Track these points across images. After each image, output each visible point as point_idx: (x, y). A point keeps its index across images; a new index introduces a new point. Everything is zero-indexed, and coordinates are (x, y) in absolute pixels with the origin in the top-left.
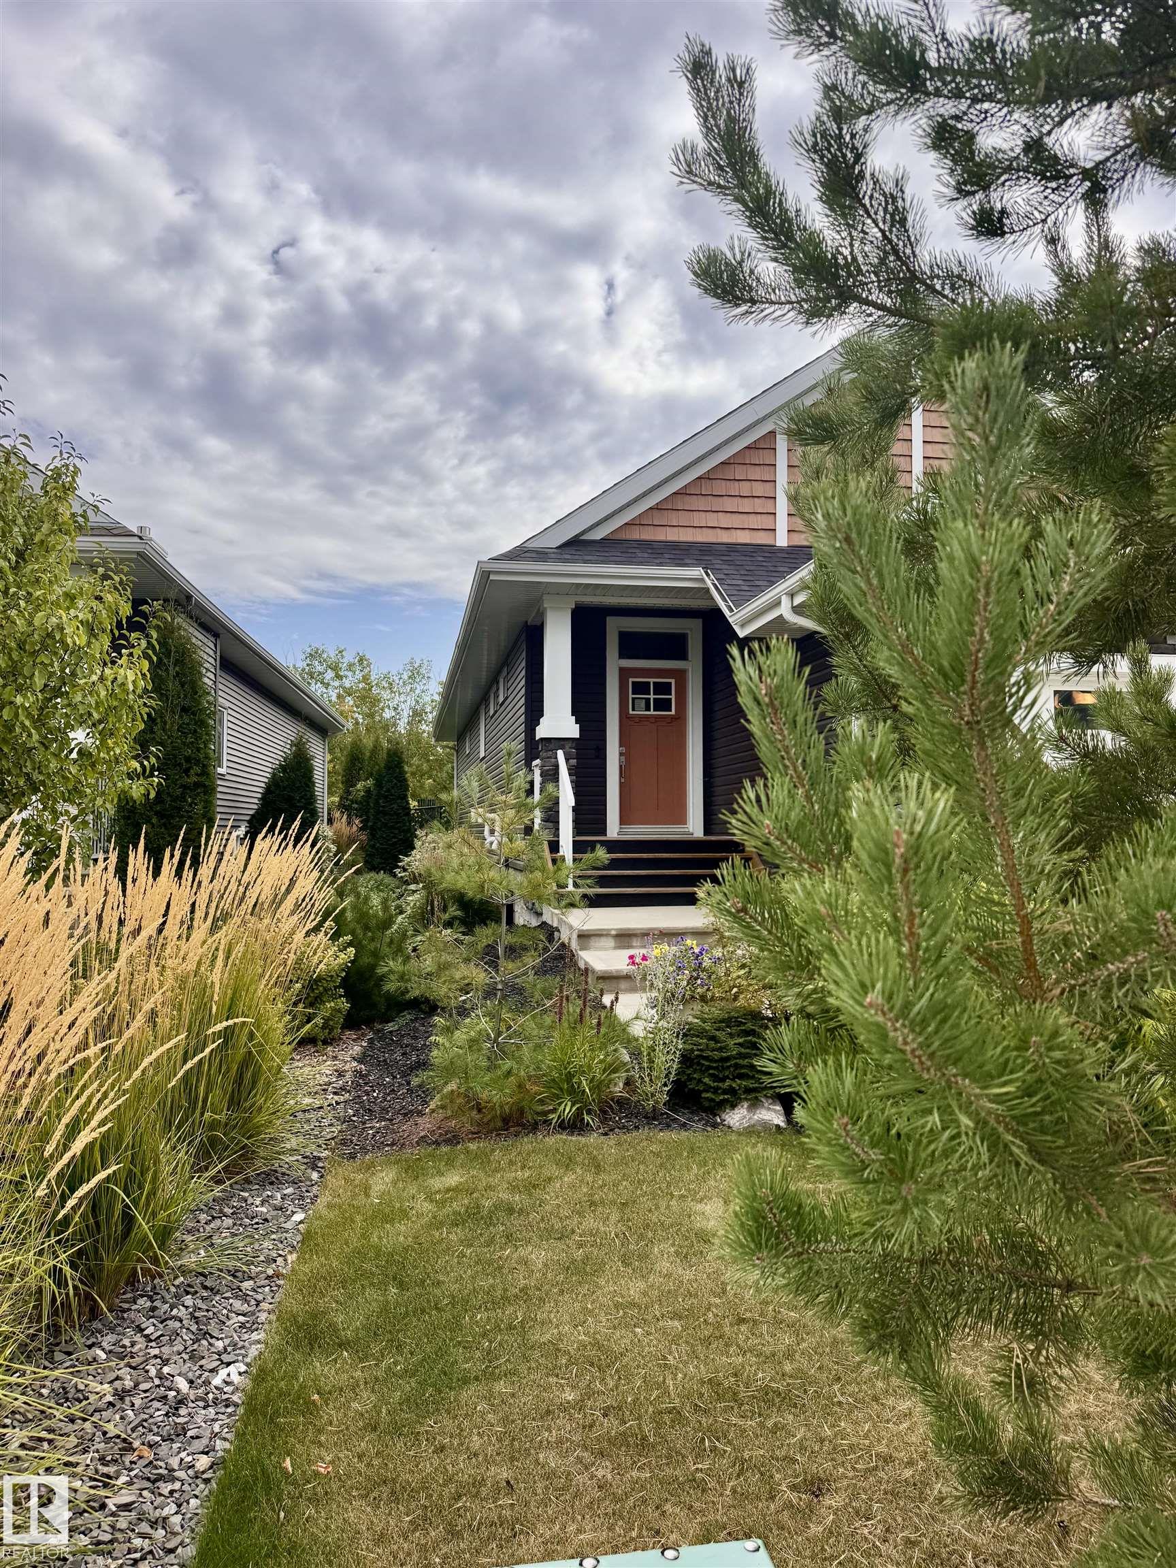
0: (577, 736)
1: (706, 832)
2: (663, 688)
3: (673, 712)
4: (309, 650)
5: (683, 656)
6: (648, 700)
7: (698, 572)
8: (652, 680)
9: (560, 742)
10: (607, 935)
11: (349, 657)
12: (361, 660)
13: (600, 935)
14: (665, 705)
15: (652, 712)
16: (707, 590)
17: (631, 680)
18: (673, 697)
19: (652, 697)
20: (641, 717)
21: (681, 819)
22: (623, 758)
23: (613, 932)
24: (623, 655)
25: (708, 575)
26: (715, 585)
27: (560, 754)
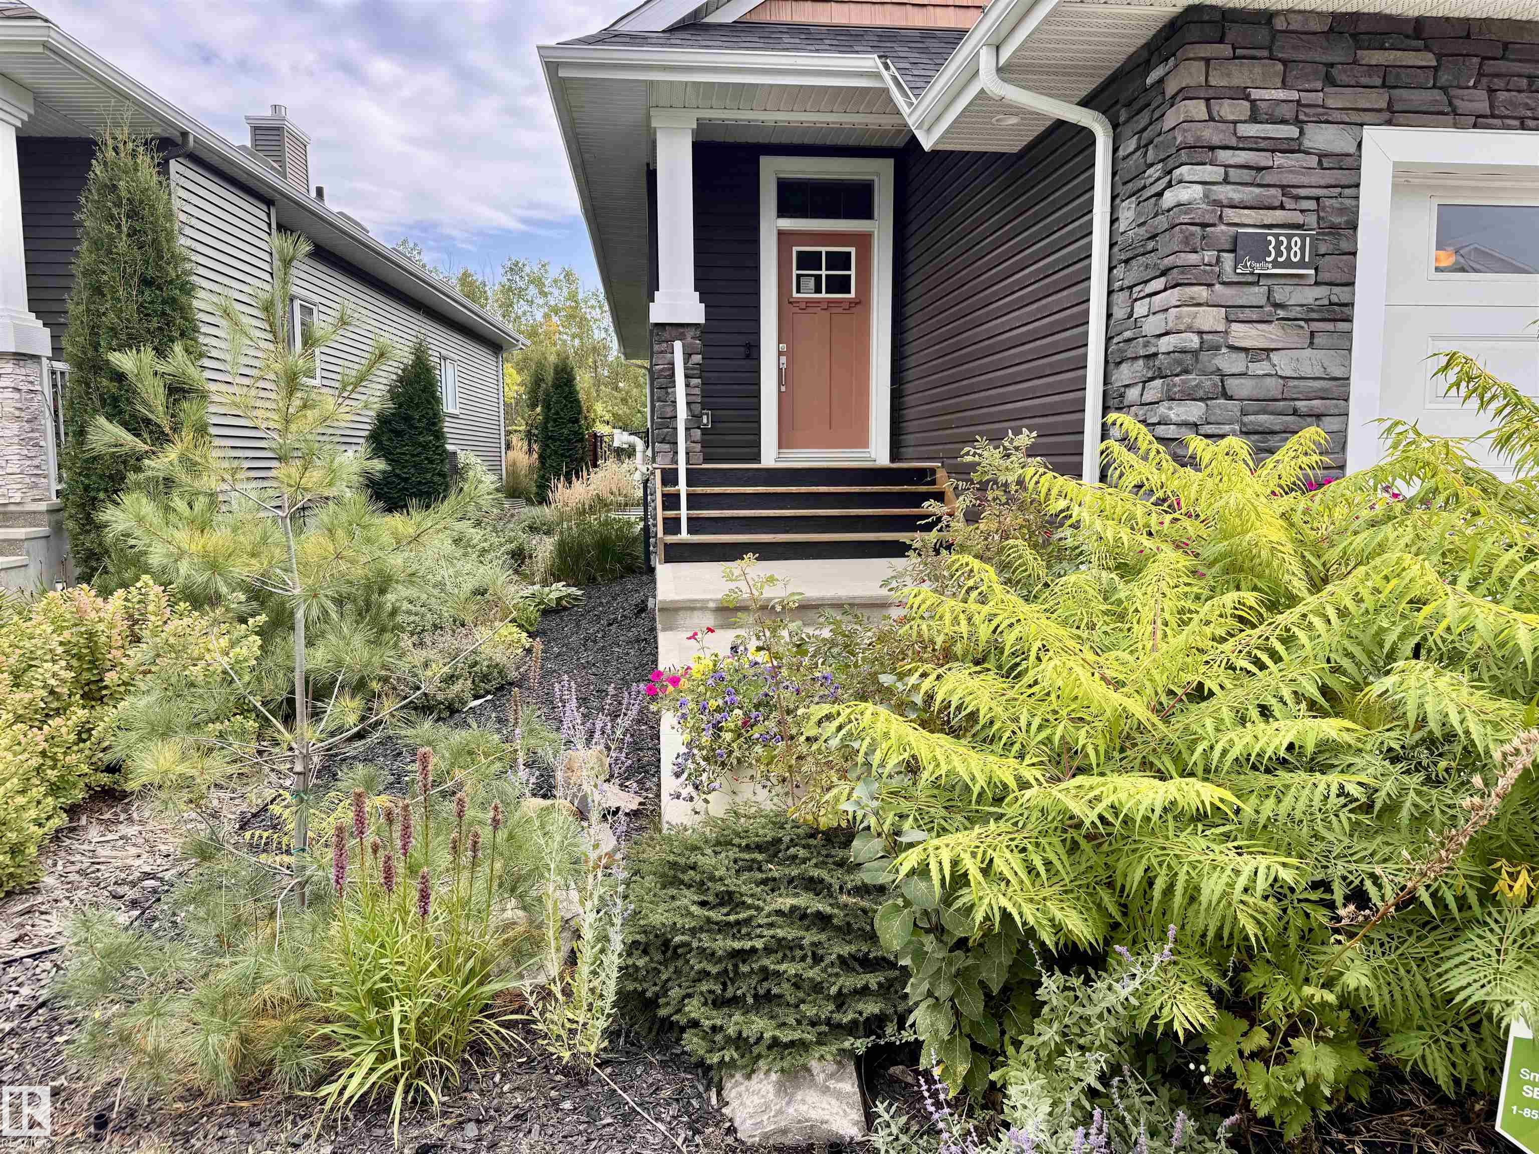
0: (702, 321)
1: (893, 459)
2: (840, 261)
3: (853, 295)
4: (509, 264)
5: (867, 214)
6: (818, 278)
7: (870, 62)
8: (824, 250)
9: (679, 329)
10: (703, 609)
11: (554, 272)
12: (568, 275)
13: (693, 609)
14: (841, 285)
15: (824, 295)
16: (886, 91)
17: (795, 249)
18: (853, 273)
19: (824, 273)
20: (809, 303)
21: (863, 442)
22: (783, 359)
23: (712, 605)
24: (784, 211)
25: (887, 67)
26: (895, 79)
27: (678, 346)
